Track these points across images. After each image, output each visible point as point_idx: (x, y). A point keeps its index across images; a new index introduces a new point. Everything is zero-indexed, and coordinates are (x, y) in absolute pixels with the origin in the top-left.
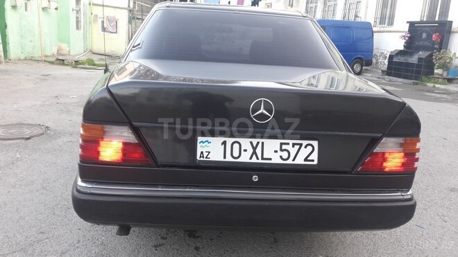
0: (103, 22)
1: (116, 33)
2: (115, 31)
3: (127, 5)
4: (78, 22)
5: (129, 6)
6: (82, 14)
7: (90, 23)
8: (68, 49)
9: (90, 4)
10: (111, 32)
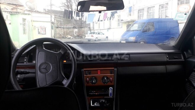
0: (38, 29)
1: (45, 34)
2: (45, 33)
3: (50, 20)
4: (24, 30)
5: (51, 21)
6: (27, 26)
7: (32, 30)
8: (18, 44)
9: (31, 21)
10: (43, 34)
